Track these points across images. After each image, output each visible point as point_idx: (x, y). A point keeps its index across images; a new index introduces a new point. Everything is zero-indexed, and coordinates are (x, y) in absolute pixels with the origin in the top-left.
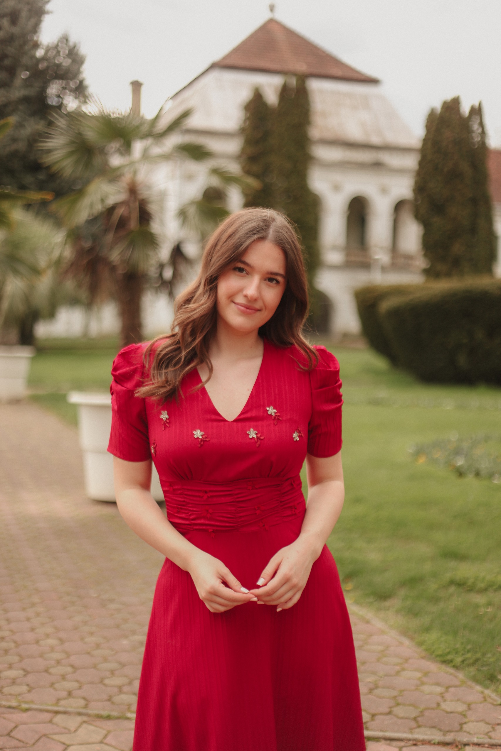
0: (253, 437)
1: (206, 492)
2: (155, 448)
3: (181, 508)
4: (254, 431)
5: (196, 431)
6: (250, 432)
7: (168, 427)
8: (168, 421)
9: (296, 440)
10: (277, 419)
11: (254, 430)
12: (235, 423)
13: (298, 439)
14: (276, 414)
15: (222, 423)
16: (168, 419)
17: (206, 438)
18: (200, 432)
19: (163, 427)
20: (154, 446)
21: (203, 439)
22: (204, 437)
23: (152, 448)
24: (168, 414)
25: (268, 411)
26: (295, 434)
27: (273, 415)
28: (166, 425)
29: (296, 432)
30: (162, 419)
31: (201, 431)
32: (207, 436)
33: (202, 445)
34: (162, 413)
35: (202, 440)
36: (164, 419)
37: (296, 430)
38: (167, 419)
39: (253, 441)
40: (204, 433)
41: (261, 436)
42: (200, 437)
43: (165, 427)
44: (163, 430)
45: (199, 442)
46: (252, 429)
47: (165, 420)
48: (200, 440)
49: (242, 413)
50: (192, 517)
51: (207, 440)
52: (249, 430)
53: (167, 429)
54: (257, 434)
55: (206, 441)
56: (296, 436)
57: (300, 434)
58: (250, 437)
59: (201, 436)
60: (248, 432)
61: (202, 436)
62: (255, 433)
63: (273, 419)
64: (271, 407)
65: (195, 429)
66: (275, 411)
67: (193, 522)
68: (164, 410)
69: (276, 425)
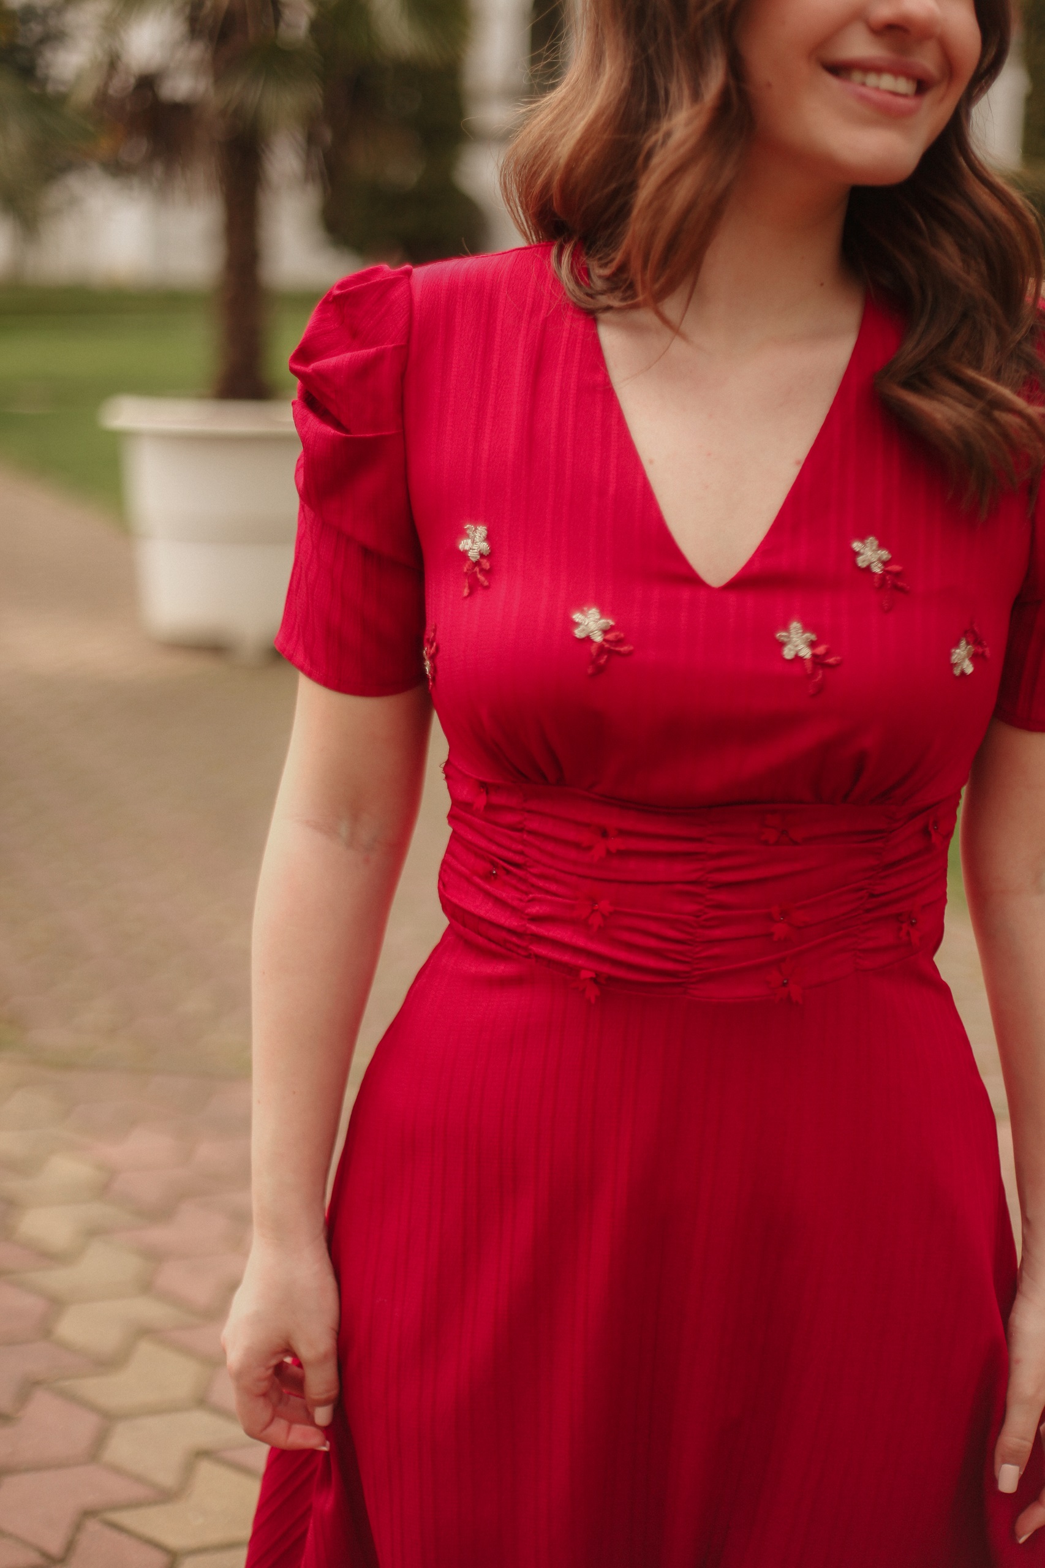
0: (796, 655)
2: (435, 657)
3: (505, 870)
4: (804, 632)
5: (582, 612)
6: (789, 633)
7: (482, 585)
8: (486, 565)
9: (963, 673)
10: (890, 588)
11: (807, 627)
12: (732, 599)
13: (969, 669)
14: (889, 568)
15: (686, 594)
16: (489, 557)
17: (619, 642)
18: (598, 616)
19: (467, 585)
20: (435, 648)
21: (607, 645)
22: (610, 636)
23: (426, 652)
24: (489, 538)
25: (857, 554)
26: (958, 651)
27: (877, 569)
28: (478, 579)
29: (963, 643)
30: (464, 555)
31: (603, 613)
32: (622, 635)
33: (600, 670)
34: (468, 532)
35: (601, 647)
36: (473, 555)
37: (965, 634)
38: (482, 555)
39: (796, 670)
40: (612, 623)
41: (828, 654)
42: (598, 638)
43: (474, 586)
44: (466, 598)
45: (591, 654)
46: (795, 626)
47: (474, 560)
48: (594, 649)
49: (760, 557)
51: (625, 649)
52: (785, 627)
53: (480, 596)
54: (813, 645)
55: (619, 653)
56: (962, 658)
57: (980, 650)
58: (788, 653)
59: (600, 633)
60: (781, 635)
61: (605, 632)
62: (807, 639)
63: (876, 585)
64: (872, 541)
65: (580, 603)
66: (885, 554)
67: (533, 928)
68: (475, 520)
69: (889, 609)
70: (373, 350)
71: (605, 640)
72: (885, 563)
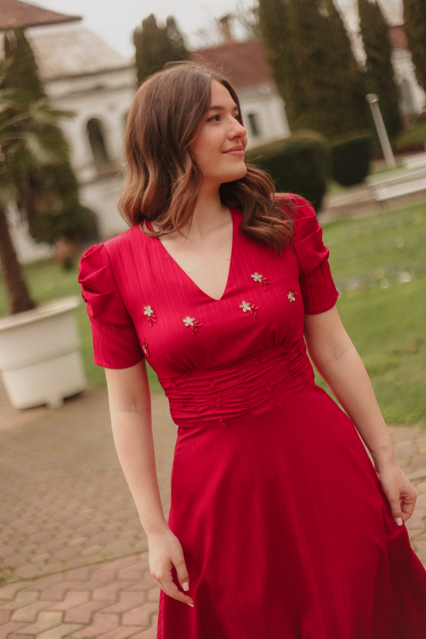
0: (247, 310)
1: (211, 380)
2: (146, 348)
3: (188, 402)
4: (246, 304)
5: (185, 319)
6: (243, 305)
7: (155, 322)
8: (154, 316)
9: (293, 301)
10: (264, 284)
11: (247, 302)
12: (224, 301)
13: (294, 300)
14: (263, 279)
15: (211, 305)
16: (154, 313)
17: (198, 323)
18: (190, 319)
19: (150, 323)
20: (145, 345)
21: (195, 326)
22: (195, 323)
23: (144, 348)
24: (152, 309)
25: (253, 278)
26: (289, 295)
27: (260, 281)
28: (153, 321)
29: (290, 293)
30: (147, 316)
31: (191, 317)
32: (198, 321)
33: (196, 333)
34: (145, 309)
35: (194, 327)
36: (149, 315)
37: (289, 290)
38: (152, 314)
39: (248, 314)
40: (194, 319)
41: (255, 307)
42: (192, 324)
43: (152, 323)
44: (151, 327)
45: (192, 329)
46: (244, 302)
47: (150, 316)
48: (192, 328)
50: (201, 409)
51: (200, 325)
52: (241, 304)
53: (155, 324)
54: (250, 306)
56: (291, 297)
57: (295, 294)
58: (244, 310)
59: (192, 323)
60: (241, 306)
61: (193, 322)
62: (248, 305)
63: (261, 285)
64: (256, 274)
65: (184, 317)
66: (261, 276)
67: (202, 414)
68: (146, 305)
69: (267, 290)
70: (102, 269)
71: (194, 324)
72: (262, 278)
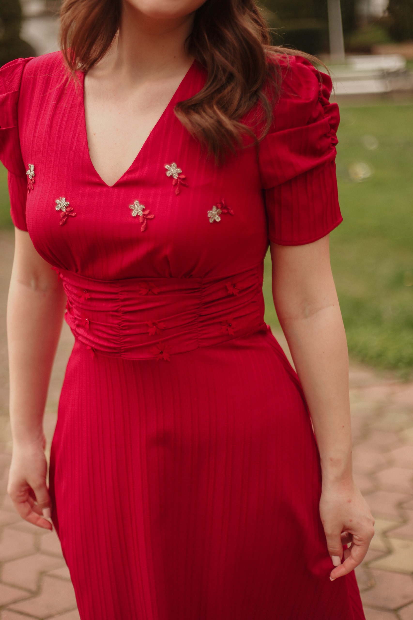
0: (137, 215)
4: (140, 205)
5: (59, 199)
6: (134, 206)
7: (32, 189)
8: (34, 180)
9: (215, 221)
10: (178, 183)
11: (141, 203)
12: (116, 190)
13: (218, 219)
14: (181, 177)
15: (98, 190)
17: (71, 211)
18: (65, 201)
21: (68, 213)
22: (68, 209)
24: (34, 170)
25: (167, 170)
26: (211, 212)
27: (175, 177)
28: (31, 187)
29: (215, 208)
30: (28, 176)
31: (68, 199)
32: (73, 209)
33: (63, 224)
34: (29, 167)
35: (65, 215)
37: (217, 204)
38: (33, 177)
39: (136, 221)
40: (70, 203)
41: (149, 214)
42: (64, 210)
44: (29, 194)
45: (60, 217)
46: (136, 202)
48: (62, 215)
49: (129, 172)
51: (74, 214)
52: (133, 203)
53: (31, 192)
54: (144, 210)
55: (71, 215)
56: (214, 215)
57: (227, 211)
58: (134, 214)
59: (64, 208)
60: (131, 206)
61: (66, 208)
62: (141, 208)
63: (173, 184)
64: (174, 165)
65: (58, 195)
66: (179, 171)
68: (31, 163)
69: (178, 194)
71: (66, 211)
72: (179, 174)
